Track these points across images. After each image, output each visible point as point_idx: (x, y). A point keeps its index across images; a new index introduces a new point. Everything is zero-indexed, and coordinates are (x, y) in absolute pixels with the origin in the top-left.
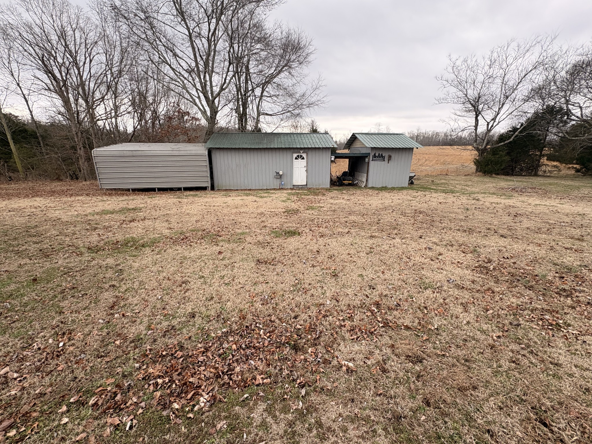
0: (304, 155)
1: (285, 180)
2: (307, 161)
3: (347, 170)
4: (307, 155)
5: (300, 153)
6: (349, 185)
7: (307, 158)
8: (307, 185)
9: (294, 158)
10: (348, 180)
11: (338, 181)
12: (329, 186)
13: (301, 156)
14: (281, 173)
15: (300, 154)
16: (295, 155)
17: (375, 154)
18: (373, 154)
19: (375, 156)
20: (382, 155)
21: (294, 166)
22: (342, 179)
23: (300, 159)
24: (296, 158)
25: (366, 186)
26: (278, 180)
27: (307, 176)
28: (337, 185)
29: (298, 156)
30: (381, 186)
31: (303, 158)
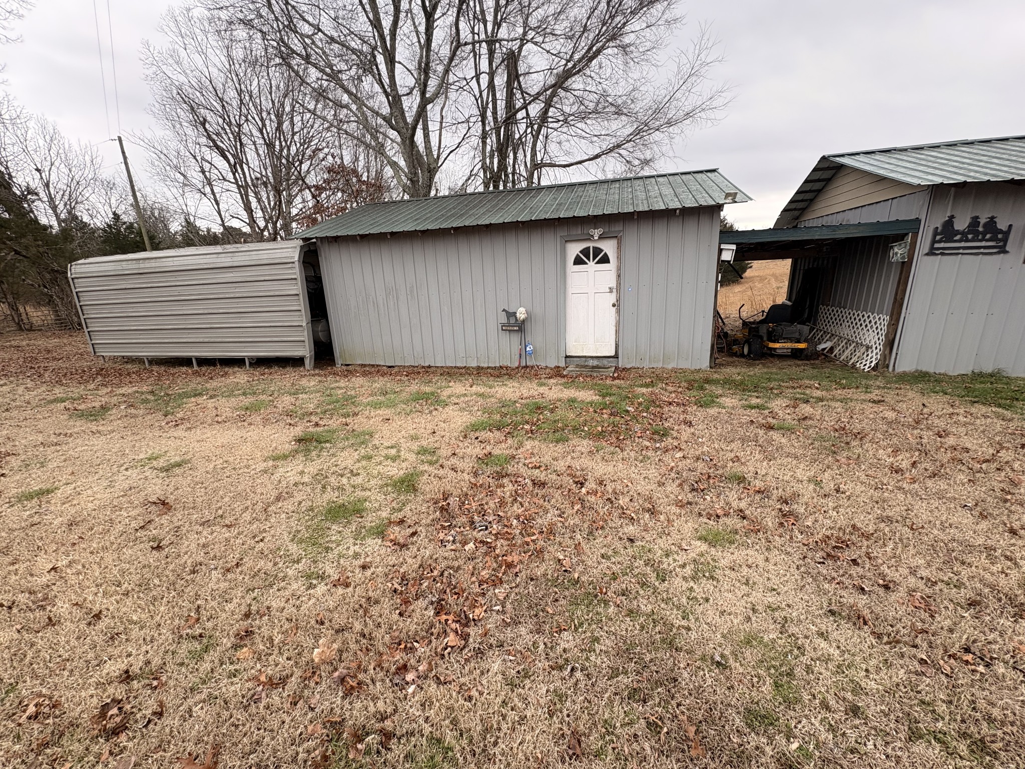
0: (609, 247)
1: (536, 339)
2: (619, 269)
3: (781, 298)
4: (619, 247)
5: (590, 238)
6: (796, 355)
7: (619, 258)
8: (616, 356)
9: (571, 259)
10: (790, 340)
11: (747, 341)
12: (704, 362)
13: (597, 251)
14: (521, 314)
15: (591, 245)
16: (574, 249)
17: (949, 223)
18: (938, 222)
19: (947, 232)
20: (992, 221)
21: (571, 289)
22: (763, 331)
23: (591, 265)
24: (578, 261)
25: (881, 367)
26: (516, 338)
27: (618, 324)
28: (742, 355)
29: (585, 252)
30: (965, 368)
31: (605, 260)
